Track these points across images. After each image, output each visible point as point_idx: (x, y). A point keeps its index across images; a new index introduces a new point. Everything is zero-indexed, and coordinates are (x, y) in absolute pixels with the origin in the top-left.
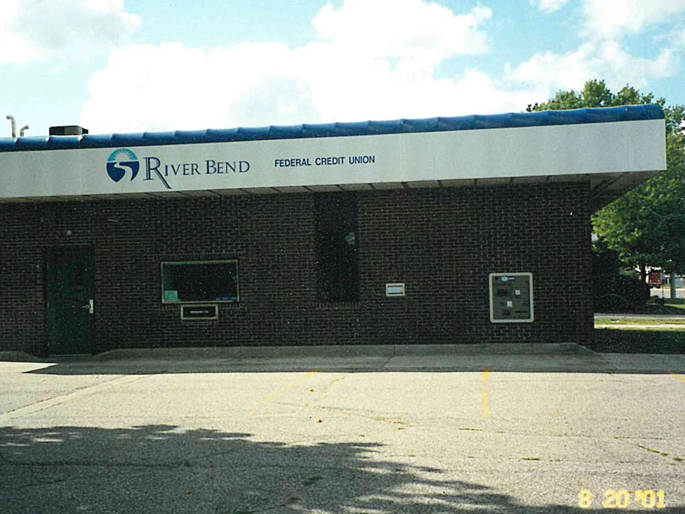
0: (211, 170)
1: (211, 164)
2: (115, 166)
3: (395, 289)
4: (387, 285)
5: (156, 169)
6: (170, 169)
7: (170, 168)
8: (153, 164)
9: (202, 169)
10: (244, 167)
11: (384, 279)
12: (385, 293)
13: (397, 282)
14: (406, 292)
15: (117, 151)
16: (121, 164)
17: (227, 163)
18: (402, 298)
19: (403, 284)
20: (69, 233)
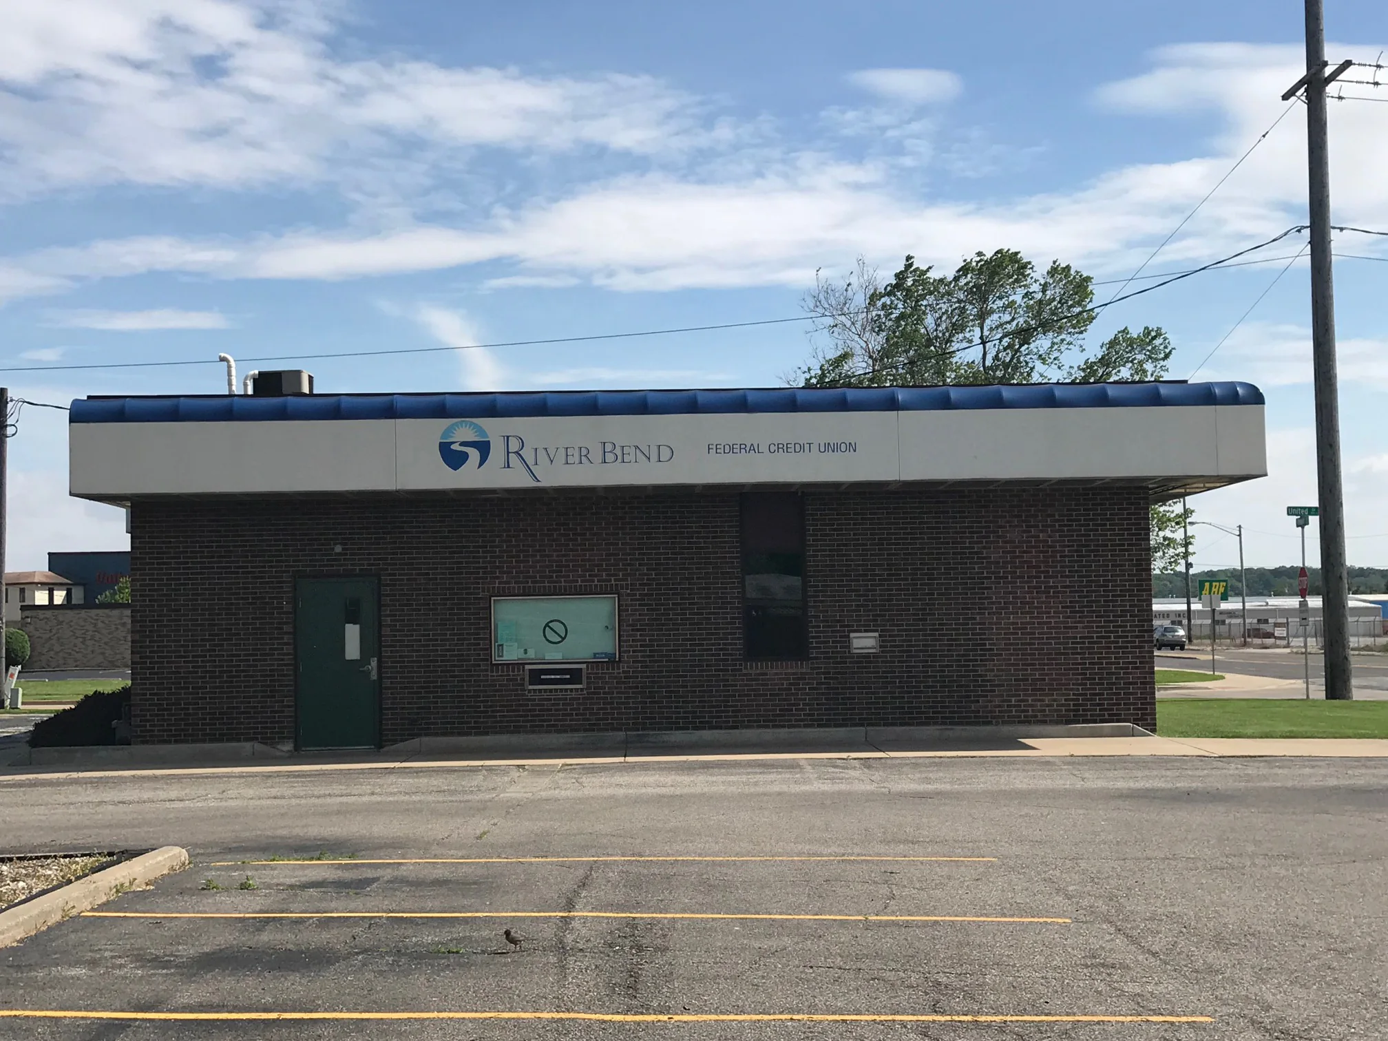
0: (610, 457)
1: (609, 447)
2: (453, 447)
3: (864, 642)
4: (852, 635)
5: (517, 453)
6: (542, 455)
7: (541, 453)
8: (514, 445)
9: (596, 455)
10: (665, 453)
11: (848, 626)
12: (849, 647)
13: (866, 631)
14: (881, 647)
15: (456, 424)
16: (463, 444)
17: (637, 447)
18: (875, 656)
19: (876, 634)
20: (338, 549)
